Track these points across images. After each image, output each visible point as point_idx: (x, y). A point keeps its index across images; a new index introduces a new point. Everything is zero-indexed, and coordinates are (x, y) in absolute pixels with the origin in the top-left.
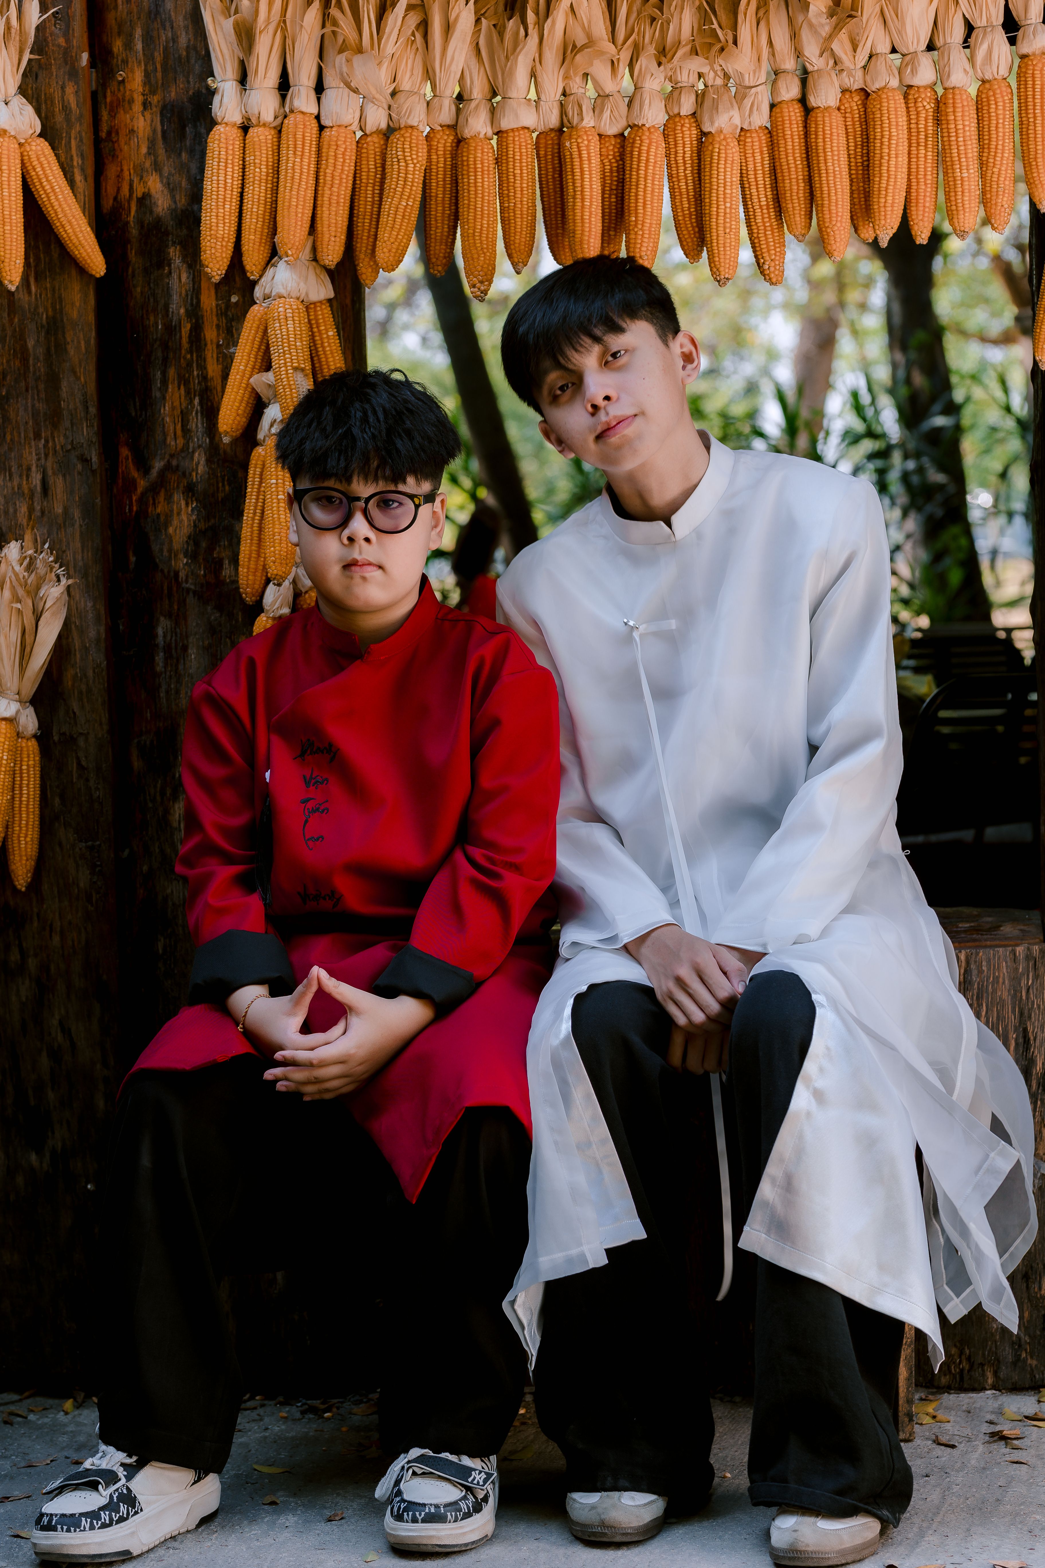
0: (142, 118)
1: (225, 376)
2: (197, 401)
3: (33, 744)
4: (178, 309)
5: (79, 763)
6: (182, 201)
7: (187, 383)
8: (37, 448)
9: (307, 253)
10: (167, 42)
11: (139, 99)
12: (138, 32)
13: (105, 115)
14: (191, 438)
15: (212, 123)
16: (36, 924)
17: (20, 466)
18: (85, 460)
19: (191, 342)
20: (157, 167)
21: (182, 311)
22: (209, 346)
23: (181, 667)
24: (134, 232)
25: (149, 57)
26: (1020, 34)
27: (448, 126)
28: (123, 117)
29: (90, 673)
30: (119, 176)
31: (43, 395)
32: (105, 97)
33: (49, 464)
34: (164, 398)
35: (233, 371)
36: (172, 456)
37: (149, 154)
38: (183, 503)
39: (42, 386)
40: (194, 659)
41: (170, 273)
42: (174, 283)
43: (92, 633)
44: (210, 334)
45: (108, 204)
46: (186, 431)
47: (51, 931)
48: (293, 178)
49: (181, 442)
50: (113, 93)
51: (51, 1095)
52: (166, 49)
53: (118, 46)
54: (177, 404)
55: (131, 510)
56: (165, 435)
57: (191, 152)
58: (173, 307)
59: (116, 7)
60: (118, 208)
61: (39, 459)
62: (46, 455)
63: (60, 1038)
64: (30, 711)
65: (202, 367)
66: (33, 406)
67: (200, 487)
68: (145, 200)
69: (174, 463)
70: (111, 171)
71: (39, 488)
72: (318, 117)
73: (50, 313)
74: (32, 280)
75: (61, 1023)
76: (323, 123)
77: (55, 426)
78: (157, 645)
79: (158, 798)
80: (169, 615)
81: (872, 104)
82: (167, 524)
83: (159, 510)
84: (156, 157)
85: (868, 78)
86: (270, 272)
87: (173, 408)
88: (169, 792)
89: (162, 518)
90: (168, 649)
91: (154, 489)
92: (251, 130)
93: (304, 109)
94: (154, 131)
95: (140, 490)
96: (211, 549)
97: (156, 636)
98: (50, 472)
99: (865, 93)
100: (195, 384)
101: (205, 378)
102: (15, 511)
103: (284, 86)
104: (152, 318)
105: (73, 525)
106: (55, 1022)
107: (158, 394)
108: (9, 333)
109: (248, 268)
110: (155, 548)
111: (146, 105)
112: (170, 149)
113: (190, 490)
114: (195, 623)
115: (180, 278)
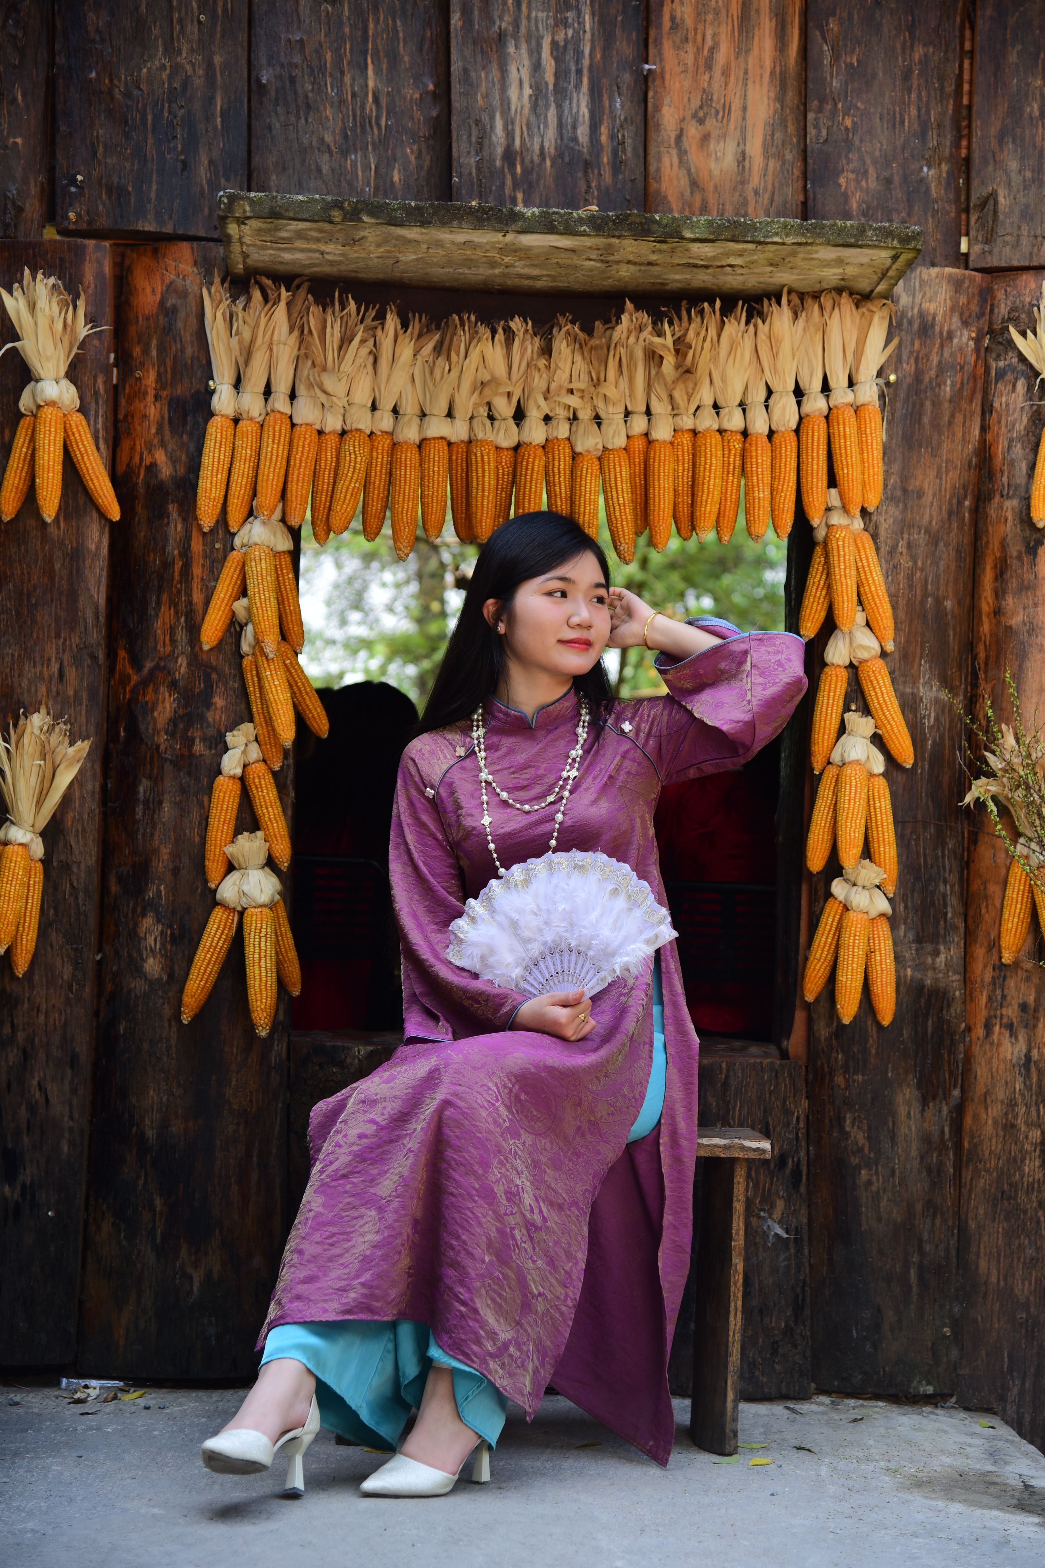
0: (153, 407)
1: (207, 602)
2: (183, 619)
3: (39, 866)
4: (173, 550)
5: (72, 885)
6: (181, 471)
7: (176, 605)
8: (57, 645)
9: (278, 514)
10: (177, 352)
11: (151, 393)
12: (154, 343)
13: (123, 402)
14: (176, 646)
15: (211, 414)
16: (26, 1006)
17: (42, 657)
18: (94, 657)
19: (181, 575)
20: (163, 444)
21: (176, 552)
22: (195, 580)
23: (156, 816)
24: (142, 491)
25: (161, 362)
26: (805, 399)
27: (387, 433)
28: (138, 405)
29: (86, 816)
30: (132, 449)
31: (64, 606)
32: (124, 389)
33: (65, 657)
34: (157, 615)
35: (215, 597)
36: (161, 659)
37: (157, 433)
38: (167, 694)
39: (64, 599)
40: (167, 811)
41: (168, 523)
42: (171, 531)
43: (89, 787)
44: (197, 571)
45: (121, 469)
46: (173, 641)
47: (38, 1011)
48: (271, 459)
49: (168, 649)
50: (131, 386)
51: (26, 1140)
52: (175, 357)
53: (137, 351)
54: (167, 620)
55: (124, 698)
56: (156, 643)
57: (191, 435)
58: (169, 548)
59: (137, 322)
60: (131, 470)
61: (58, 653)
62: (64, 651)
63: (37, 1095)
64: (40, 840)
65: (189, 595)
66: (56, 613)
67: (181, 683)
68: (152, 468)
69: (162, 664)
70: (126, 445)
71: (56, 675)
72: (291, 417)
73: (74, 545)
74: (61, 519)
75: (39, 1084)
76: (295, 421)
77: (72, 629)
78: (138, 800)
79: (130, 915)
80: (150, 778)
81: (700, 441)
82: (153, 709)
83: (147, 699)
84: (163, 436)
85: (698, 421)
86: (247, 527)
87: (164, 624)
88: (139, 910)
89: (150, 705)
90: (146, 802)
91: (144, 683)
92: (241, 423)
93: (282, 410)
94: (163, 417)
95: (132, 683)
96: (186, 730)
97: (138, 792)
98: (66, 663)
99: (694, 432)
100: (182, 606)
101: (190, 603)
102: (36, 691)
103: (268, 392)
104: (152, 556)
105: (81, 705)
106: (35, 1083)
107: (153, 612)
108: (41, 557)
109: (230, 523)
110: (142, 727)
111: (157, 397)
112: (173, 432)
113: (173, 685)
114: (169, 783)
115: (176, 528)
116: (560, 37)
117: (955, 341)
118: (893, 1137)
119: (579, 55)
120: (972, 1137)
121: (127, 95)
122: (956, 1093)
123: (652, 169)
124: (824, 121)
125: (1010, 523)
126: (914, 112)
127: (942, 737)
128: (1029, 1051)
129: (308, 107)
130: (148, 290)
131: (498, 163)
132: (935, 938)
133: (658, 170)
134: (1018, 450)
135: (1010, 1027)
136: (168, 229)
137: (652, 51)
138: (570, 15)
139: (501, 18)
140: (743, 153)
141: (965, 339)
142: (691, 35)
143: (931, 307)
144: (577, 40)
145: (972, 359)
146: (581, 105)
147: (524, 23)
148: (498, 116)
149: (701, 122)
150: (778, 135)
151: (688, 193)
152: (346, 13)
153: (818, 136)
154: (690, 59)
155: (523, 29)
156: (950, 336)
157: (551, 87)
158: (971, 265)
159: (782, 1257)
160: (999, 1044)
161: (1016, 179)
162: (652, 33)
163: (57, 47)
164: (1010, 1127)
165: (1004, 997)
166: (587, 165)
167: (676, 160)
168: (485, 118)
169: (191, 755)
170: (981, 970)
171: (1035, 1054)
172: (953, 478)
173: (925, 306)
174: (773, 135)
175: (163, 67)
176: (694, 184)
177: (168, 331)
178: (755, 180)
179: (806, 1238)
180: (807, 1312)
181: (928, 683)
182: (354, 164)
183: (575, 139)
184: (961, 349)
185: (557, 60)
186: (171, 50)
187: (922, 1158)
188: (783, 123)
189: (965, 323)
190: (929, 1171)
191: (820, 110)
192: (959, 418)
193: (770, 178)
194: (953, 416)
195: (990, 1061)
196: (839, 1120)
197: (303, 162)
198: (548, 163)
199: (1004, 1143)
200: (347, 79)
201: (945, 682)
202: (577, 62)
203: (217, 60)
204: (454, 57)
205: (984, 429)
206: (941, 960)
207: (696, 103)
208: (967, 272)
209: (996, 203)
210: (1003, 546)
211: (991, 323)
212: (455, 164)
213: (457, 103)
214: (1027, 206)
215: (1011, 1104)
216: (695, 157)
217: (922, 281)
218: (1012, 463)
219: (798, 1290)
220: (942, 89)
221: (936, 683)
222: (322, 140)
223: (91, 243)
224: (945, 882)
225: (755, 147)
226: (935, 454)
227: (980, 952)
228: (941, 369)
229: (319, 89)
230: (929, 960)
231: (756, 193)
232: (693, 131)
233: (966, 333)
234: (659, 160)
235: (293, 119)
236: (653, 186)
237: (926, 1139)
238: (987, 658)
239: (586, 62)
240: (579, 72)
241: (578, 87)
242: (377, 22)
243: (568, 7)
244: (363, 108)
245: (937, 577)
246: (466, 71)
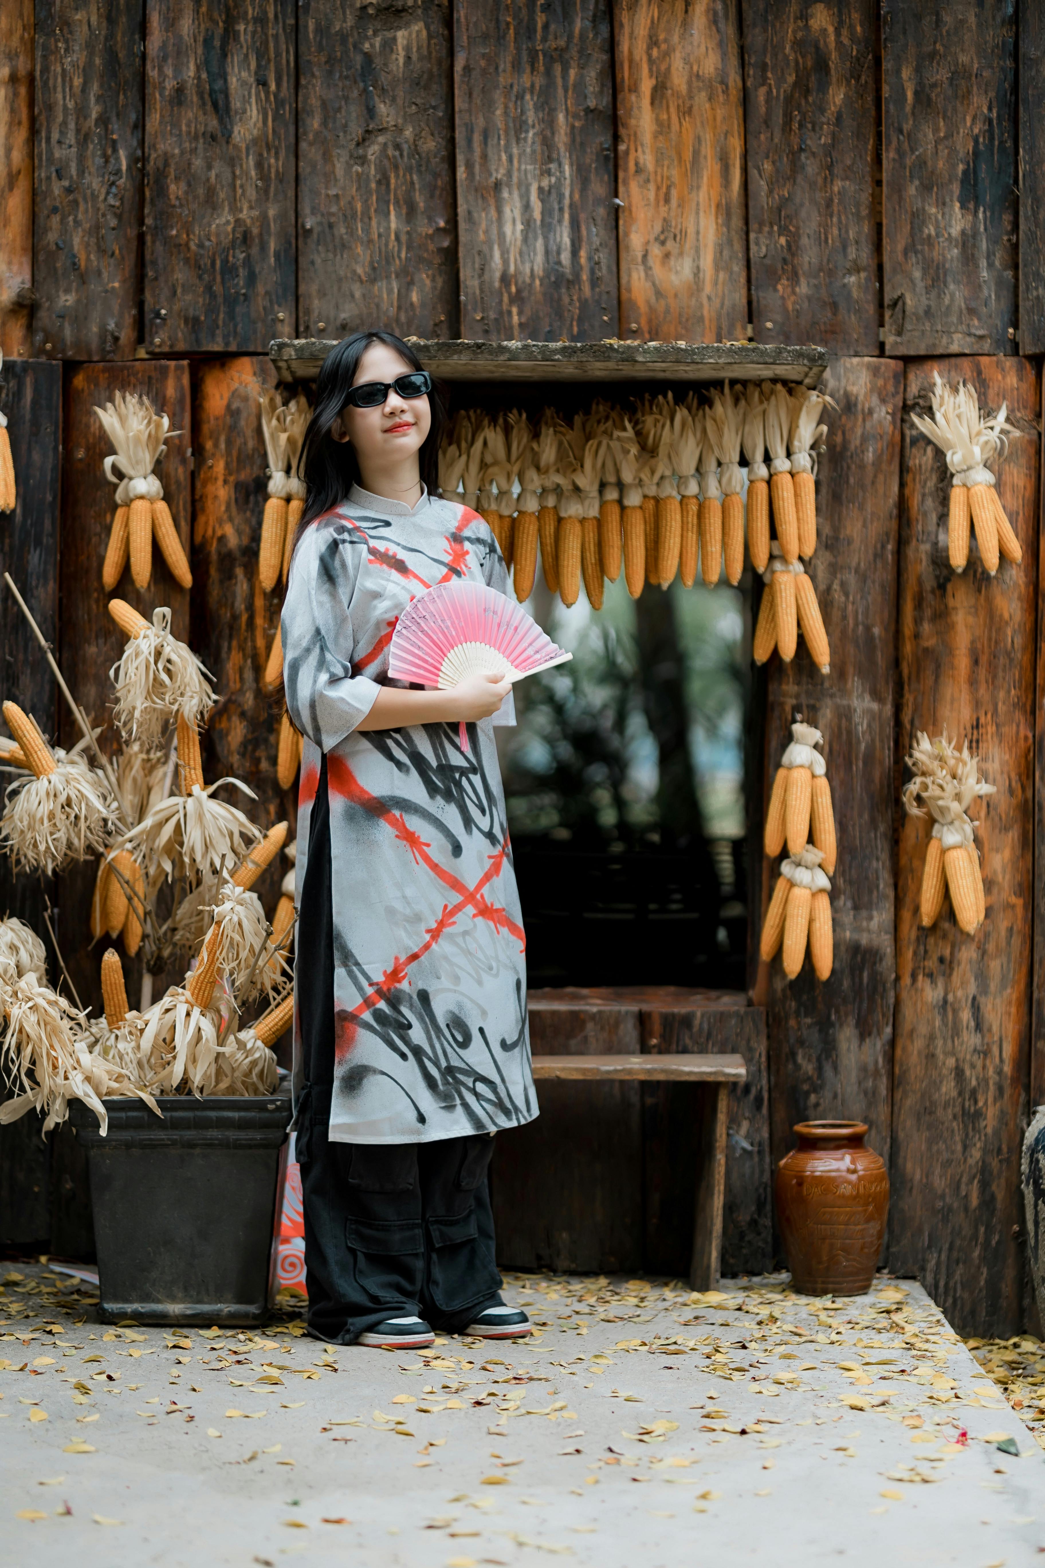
0: (222, 490)
2: (250, 662)
4: (240, 605)
6: (245, 541)
7: (243, 650)
10: (241, 445)
11: (221, 478)
12: (222, 438)
13: (199, 486)
14: (245, 683)
15: (268, 496)
19: (247, 625)
20: (231, 519)
21: (243, 607)
22: (259, 629)
24: (214, 557)
25: (228, 453)
28: (211, 488)
30: (207, 523)
32: (199, 474)
34: (229, 658)
36: (232, 694)
37: (226, 511)
38: (238, 722)
41: (236, 583)
42: (238, 589)
44: (259, 621)
45: (198, 539)
46: (242, 679)
49: (238, 686)
50: (204, 473)
52: (240, 450)
53: (209, 445)
54: (237, 662)
56: (228, 680)
57: (253, 511)
58: (237, 604)
59: (209, 422)
60: (205, 543)
65: (254, 641)
67: (249, 714)
68: (222, 539)
69: (233, 698)
70: (201, 519)
81: (661, 505)
82: (227, 734)
83: (222, 726)
84: (230, 513)
85: (659, 490)
87: (234, 665)
91: (219, 713)
94: (230, 497)
99: (657, 499)
100: (249, 651)
101: (254, 648)
104: (223, 610)
107: (225, 656)
110: (219, 748)
111: (225, 482)
112: (239, 509)
113: (243, 715)
115: (241, 587)
116: (545, 183)
117: (875, 416)
118: (835, 1068)
119: (561, 197)
120: (901, 1065)
121: (201, 246)
122: (888, 1030)
123: (624, 281)
124: (763, 240)
125: (924, 563)
126: (835, 231)
127: (873, 740)
128: (946, 994)
129: (343, 246)
130: (218, 396)
131: (497, 284)
132: (869, 906)
133: (629, 282)
134: (929, 503)
135: (930, 975)
136: (233, 348)
137: (621, 189)
138: (553, 166)
139: (497, 171)
140: (698, 268)
141: (883, 413)
142: (652, 178)
143: (854, 389)
144: (558, 186)
145: (890, 429)
146: (565, 238)
147: (515, 175)
148: (496, 247)
149: (663, 243)
150: (726, 253)
151: (653, 300)
152: (373, 172)
153: (759, 251)
154: (652, 195)
155: (515, 179)
156: (871, 412)
157: (538, 223)
158: (887, 353)
159: (748, 1164)
160: (922, 990)
161: (920, 285)
162: (621, 175)
163: (146, 211)
164: (931, 1057)
165: (926, 952)
166: (570, 283)
167: (642, 274)
168: (485, 249)
169: (258, 772)
170: (909, 932)
171: (950, 997)
172: (875, 529)
173: (849, 388)
174: (721, 253)
175: (228, 222)
176: (659, 294)
177: (233, 428)
178: (708, 289)
179: (767, 1149)
180: (768, 1207)
181: (861, 697)
182: (380, 290)
183: (559, 263)
184: (880, 422)
185: (542, 201)
186: (234, 209)
187: (860, 1083)
188: (730, 242)
189: (883, 401)
190: (866, 1093)
191: (760, 231)
192: (881, 478)
193: (720, 287)
194: (875, 476)
195: (915, 1004)
196: (793, 1055)
197: (340, 289)
198: (537, 282)
199: (926, 1069)
200: (374, 223)
201: (876, 695)
202: (560, 202)
203: (271, 213)
204: (460, 200)
205: (902, 485)
206: (874, 924)
207: (658, 228)
208: (883, 360)
209: (904, 304)
210: (920, 582)
211: (905, 400)
212: (462, 286)
213: (463, 238)
214: (929, 307)
215: (932, 1038)
216: (658, 271)
217: (846, 368)
218: (925, 514)
219: (761, 1191)
220: (858, 211)
221: (867, 697)
222: (354, 272)
223: (172, 364)
224: (878, 859)
225: (707, 262)
226: (861, 508)
227: (906, 915)
228: (864, 439)
229: (351, 232)
230: (865, 924)
231: (709, 298)
232: (656, 251)
233: (884, 410)
234: (630, 276)
235: (331, 255)
236: (625, 295)
237: (864, 1069)
238: (910, 673)
239: (567, 202)
240: (561, 210)
241: (560, 221)
242: (397, 176)
243: (550, 160)
244: (387, 245)
245: (867, 609)
246: (469, 213)
